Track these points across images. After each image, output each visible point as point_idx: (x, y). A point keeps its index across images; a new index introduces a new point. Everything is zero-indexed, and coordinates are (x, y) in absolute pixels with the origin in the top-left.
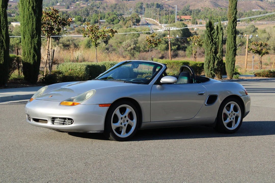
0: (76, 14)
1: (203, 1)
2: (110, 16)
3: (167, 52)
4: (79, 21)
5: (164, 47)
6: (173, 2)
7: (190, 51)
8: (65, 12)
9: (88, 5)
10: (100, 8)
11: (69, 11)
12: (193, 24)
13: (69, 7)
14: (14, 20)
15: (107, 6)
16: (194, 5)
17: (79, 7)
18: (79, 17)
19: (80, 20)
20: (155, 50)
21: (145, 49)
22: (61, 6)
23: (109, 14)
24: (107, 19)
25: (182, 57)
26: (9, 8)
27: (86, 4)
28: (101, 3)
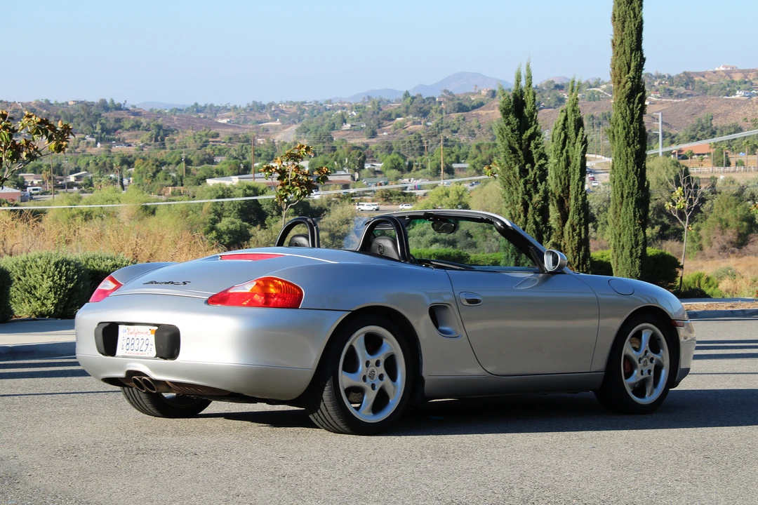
0: (390, 149)
1: (750, 103)
2: (481, 152)
4: (393, 168)
6: (666, 107)
7: (694, 242)
8: (363, 146)
9: (428, 126)
10: (459, 131)
11: (374, 143)
12: (718, 166)
13: (376, 133)
14: (217, 172)
15: (479, 127)
16: (726, 114)
17: (403, 132)
18: (394, 159)
19: (397, 167)
22: (354, 130)
23: (478, 147)
24: (473, 162)
26: (213, 142)
27: (422, 123)
28: (464, 119)
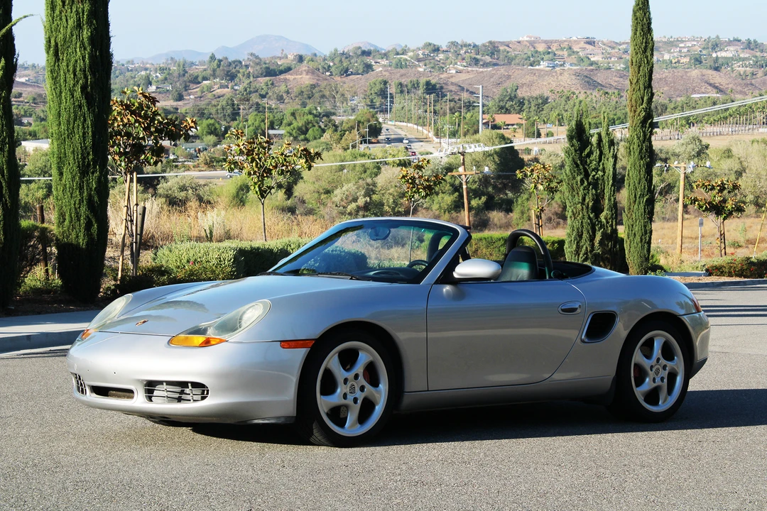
0: (202, 114)
1: (554, 74)
2: (295, 118)
3: (458, 214)
4: (210, 133)
5: (449, 202)
6: (472, 76)
7: (522, 213)
8: (172, 110)
9: (236, 90)
10: (267, 96)
11: (183, 107)
12: (528, 137)
13: (183, 96)
14: (30, 134)
15: (288, 92)
16: (530, 85)
17: (210, 95)
18: (210, 124)
19: (212, 131)
20: (424, 211)
21: (396, 209)
22: (160, 93)
23: (293, 114)
24: (288, 128)
25: (500, 227)
26: (16, 101)
27: (229, 86)
28: (272, 84)
